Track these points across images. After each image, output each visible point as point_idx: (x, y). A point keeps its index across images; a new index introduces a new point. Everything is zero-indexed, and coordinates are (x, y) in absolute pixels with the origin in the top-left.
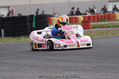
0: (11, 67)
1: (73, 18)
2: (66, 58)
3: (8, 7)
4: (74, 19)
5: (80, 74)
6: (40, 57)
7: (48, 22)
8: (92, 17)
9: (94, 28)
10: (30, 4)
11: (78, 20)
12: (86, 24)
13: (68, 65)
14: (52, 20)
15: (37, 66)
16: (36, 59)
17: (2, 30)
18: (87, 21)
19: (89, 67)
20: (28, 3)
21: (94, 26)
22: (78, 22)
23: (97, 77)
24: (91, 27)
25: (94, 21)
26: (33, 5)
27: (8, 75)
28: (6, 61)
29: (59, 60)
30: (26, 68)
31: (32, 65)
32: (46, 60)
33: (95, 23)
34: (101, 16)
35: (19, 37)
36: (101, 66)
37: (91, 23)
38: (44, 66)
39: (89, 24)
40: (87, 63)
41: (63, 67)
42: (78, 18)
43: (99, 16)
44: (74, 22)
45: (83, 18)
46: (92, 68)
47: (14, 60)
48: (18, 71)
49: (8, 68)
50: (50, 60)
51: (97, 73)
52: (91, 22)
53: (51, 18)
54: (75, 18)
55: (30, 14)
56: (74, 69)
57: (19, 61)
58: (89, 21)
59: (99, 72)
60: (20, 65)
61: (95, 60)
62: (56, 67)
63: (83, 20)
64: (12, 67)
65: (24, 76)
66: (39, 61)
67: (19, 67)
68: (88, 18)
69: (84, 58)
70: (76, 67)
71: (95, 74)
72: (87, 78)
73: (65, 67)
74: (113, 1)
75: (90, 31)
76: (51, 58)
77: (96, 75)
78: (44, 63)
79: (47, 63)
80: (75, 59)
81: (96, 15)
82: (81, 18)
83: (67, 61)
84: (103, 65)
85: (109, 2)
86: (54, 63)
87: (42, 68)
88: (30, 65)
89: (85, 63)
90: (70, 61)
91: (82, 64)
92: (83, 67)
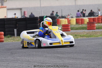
1: (79, 19)
2: (73, 56)
3: (21, 9)
4: (80, 21)
6: (48, 55)
7: (57, 23)
8: (97, 19)
9: (98, 29)
10: (41, 7)
11: (84, 22)
12: (91, 25)
13: (75, 63)
14: (60, 21)
15: (46, 63)
16: (46, 57)
17: (15, 30)
18: (92, 23)
19: (94, 64)
20: (39, 6)
21: (99, 27)
22: (84, 23)
24: (95, 28)
25: (98, 22)
26: (43, 7)
28: (18, 58)
29: (67, 57)
31: (41, 62)
32: (54, 58)
33: (100, 25)
37: (96, 25)
38: (53, 63)
39: (94, 25)
40: (91, 60)
41: (70, 64)
42: (84, 20)
44: (80, 23)
45: (88, 19)
46: (96, 65)
47: (25, 58)
48: (29, 67)
50: (58, 57)
52: (96, 23)
53: (59, 20)
54: (81, 19)
55: (41, 15)
56: (80, 66)
57: (30, 58)
58: (94, 22)
60: (30, 62)
61: (99, 58)
63: (88, 21)
64: (23, 63)
66: (48, 58)
67: (30, 64)
68: (93, 20)
69: (89, 56)
70: (81, 64)
73: (71, 64)
75: (95, 31)
76: (59, 55)
78: (53, 60)
79: (55, 60)
80: (81, 57)
81: (100, 17)
82: (87, 20)
83: (73, 58)
86: (62, 60)
88: (40, 62)
89: (90, 61)
90: (76, 58)
91: (87, 62)
92: (88, 64)
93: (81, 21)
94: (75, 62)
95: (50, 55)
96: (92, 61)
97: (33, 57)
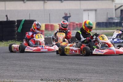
0: (23, 68)
4: (49, 27)
5: (95, 76)
6: (46, 60)
10: (5, 10)
15: (48, 68)
19: (100, 70)
22: (54, 30)
23: (113, 79)
26: (8, 11)
27: (24, 75)
28: (14, 62)
29: (67, 63)
30: (38, 69)
32: (53, 63)
34: (77, 24)
35: (7, 41)
36: (111, 69)
41: (75, 69)
42: (54, 26)
43: (75, 24)
45: (58, 26)
46: (103, 71)
49: (20, 68)
51: (111, 75)
54: (51, 25)
56: (87, 72)
59: (112, 75)
60: (30, 66)
61: (103, 64)
62: (68, 69)
65: (41, 76)
66: (47, 63)
67: (31, 68)
69: (91, 62)
71: (109, 76)
72: (103, 80)
74: (88, 10)
76: (58, 61)
77: (111, 77)
79: (56, 65)
81: (72, 23)
83: (75, 64)
84: (113, 68)
85: (84, 10)
87: (53, 69)
88: (41, 66)
89: (94, 66)
90: (78, 64)
91: (92, 67)
92: (94, 70)
93: (51, 27)
94: (79, 67)
95: (47, 60)
96: (97, 67)
97: (30, 61)
